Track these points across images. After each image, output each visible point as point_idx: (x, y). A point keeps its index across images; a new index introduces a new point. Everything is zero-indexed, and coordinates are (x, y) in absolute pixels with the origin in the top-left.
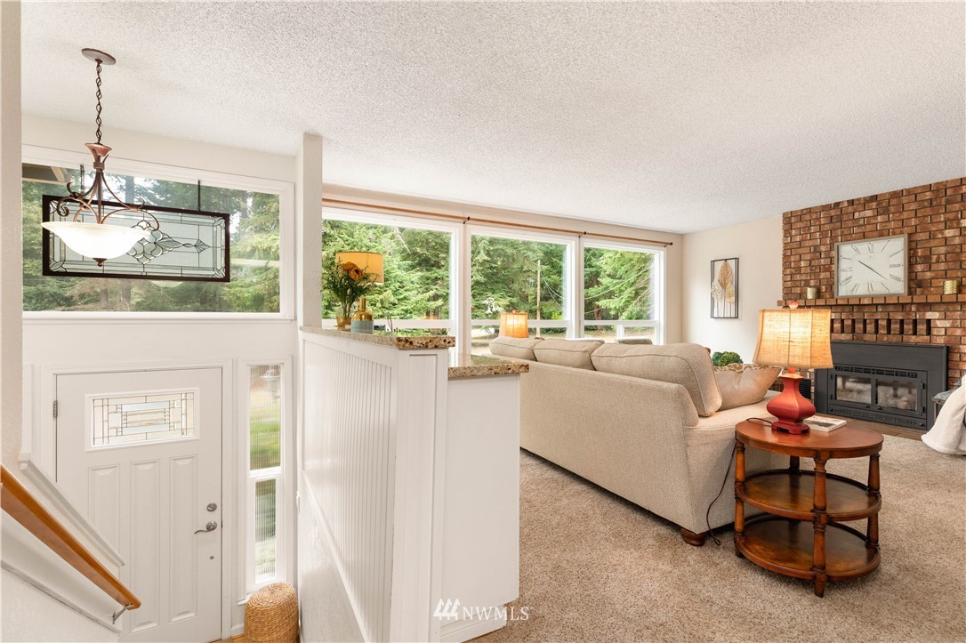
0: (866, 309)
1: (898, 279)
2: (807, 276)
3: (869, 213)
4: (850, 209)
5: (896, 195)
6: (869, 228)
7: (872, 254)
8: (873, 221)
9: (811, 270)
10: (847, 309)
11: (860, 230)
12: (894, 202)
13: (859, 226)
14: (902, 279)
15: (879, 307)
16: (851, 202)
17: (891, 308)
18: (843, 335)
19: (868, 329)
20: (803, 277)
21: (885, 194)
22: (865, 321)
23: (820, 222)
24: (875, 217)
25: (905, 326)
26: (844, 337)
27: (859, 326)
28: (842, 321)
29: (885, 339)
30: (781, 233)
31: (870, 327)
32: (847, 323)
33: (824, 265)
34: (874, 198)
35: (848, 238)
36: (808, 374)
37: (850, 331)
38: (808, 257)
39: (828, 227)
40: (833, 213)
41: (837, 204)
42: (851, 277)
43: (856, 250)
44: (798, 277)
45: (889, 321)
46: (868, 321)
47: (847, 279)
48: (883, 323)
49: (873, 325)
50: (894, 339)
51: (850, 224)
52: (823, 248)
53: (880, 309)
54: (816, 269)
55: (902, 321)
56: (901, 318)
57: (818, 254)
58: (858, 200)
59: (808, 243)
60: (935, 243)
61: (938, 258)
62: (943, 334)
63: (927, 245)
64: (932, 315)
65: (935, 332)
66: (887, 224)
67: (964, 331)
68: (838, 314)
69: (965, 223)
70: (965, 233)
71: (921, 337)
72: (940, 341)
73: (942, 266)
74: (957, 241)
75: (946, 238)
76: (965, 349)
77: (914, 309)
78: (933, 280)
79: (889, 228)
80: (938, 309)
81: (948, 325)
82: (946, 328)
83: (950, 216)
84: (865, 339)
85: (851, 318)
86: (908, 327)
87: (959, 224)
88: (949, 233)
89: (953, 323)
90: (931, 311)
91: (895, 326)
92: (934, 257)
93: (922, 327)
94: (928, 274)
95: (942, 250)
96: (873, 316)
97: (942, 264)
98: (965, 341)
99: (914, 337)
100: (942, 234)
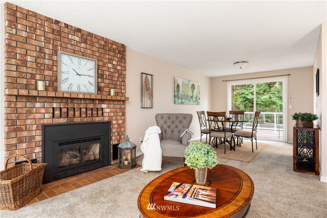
0: (75, 101)
1: (91, 84)
2: (32, 70)
3: (77, 39)
4: (66, 30)
5: (90, 34)
6: (77, 48)
7: (79, 66)
8: (79, 45)
9: (37, 66)
10: (64, 101)
11: (71, 48)
12: (89, 38)
13: (72, 45)
14: (94, 85)
15: (82, 100)
16: (67, 26)
17: (88, 102)
18: (62, 119)
20: (30, 71)
21: (85, 31)
22: (74, 108)
23: (44, 28)
24: (80, 42)
25: (93, 112)
27: (71, 113)
28: (61, 109)
29: (85, 120)
31: (77, 113)
32: (64, 110)
33: (48, 65)
34: (79, 30)
35: (65, 50)
36: (34, 155)
37: (66, 116)
38: (34, 54)
39: (50, 36)
40: (55, 27)
41: (57, 22)
42: (68, 78)
43: (71, 60)
44: (24, 69)
45: (86, 109)
46: (76, 109)
47: (65, 79)
48: (84, 110)
49: (79, 112)
50: (89, 120)
51: (66, 40)
52: (47, 51)
53: (83, 102)
54: (41, 66)
56: (92, 107)
57: (43, 55)
58: (71, 26)
59: (34, 42)
60: (105, 69)
61: (106, 77)
62: (107, 115)
63: (102, 69)
64: (104, 106)
65: (105, 114)
66: (86, 50)
67: (114, 114)
68: (58, 104)
69: (114, 63)
70: (114, 67)
71: (100, 117)
72: (106, 119)
73: (107, 81)
74: (112, 70)
75: (109, 67)
76: (114, 122)
77: (97, 102)
78: (104, 88)
79: (87, 52)
80: (106, 103)
81: (109, 111)
82: (108, 112)
83: (110, 57)
84: (75, 121)
85: (67, 107)
86: (95, 112)
87: (112, 62)
88: (110, 65)
89: (111, 110)
90: (103, 104)
91: (89, 112)
92: (105, 76)
93: (100, 112)
94: (102, 84)
95: (107, 73)
96: (79, 106)
97: (107, 80)
98: (114, 118)
99: (97, 118)
100: (108, 65)
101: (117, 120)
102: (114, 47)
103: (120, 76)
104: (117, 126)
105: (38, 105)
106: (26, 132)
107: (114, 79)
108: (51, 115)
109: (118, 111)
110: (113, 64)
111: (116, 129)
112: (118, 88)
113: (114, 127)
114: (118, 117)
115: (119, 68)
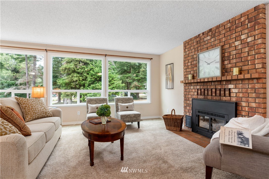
0: (208, 84)
1: (217, 68)
2: (190, 69)
3: (209, 38)
4: (203, 37)
5: (218, 27)
6: (209, 44)
7: (210, 57)
8: (210, 41)
9: (191, 66)
10: (202, 84)
11: (206, 46)
12: (217, 31)
13: (206, 44)
15: (212, 82)
16: (203, 33)
17: (216, 83)
19: (209, 93)
21: (214, 27)
23: (194, 44)
24: (211, 39)
25: (221, 92)
26: (202, 97)
27: (206, 92)
28: (201, 89)
29: (215, 98)
30: (183, 51)
33: (195, 64)
34: (210, 30)
35: (202, 50)
37: (203, 95)
38: (191, 61)
39: (196, 46)
40: (198, 39)
41: (199, 35)
42: (203, 69)
43: (204, 56)
44: (188, 70)
45: (216, 89)
46: (209, 90)
47: (201, 70)
48: (214, 90)
49: (210, 92)
50: (218, 98)
51: (203, 44)
52: (195, 56)
53: (213, 84)
54: (193, 66)
55: (220, 89)
56: (220, 88)
57: (193, 59)
58: (205, 32)
59: (191, 54)
60: (232, 49)
61: (233, 57)
62: (235, 96)
63: (229, 51)
64: (231, 86)
65: (232, 95)
66: (215, 42)
67: (243, 94)
68: (200, 86)
69: (243, 37)
70: (243, 42)
71: (227, 97)
72: (234, 100)
73: (234, 61)
74: (240, 47)
75: (235, 46)
76: (244, 104)
77: (224, 83)
78: (231, 68)
79: (215, 44)
80: (233, 83)
81: (237, 91)
82: (236, 93)
83: (237, 34)
84: (208, 98)
85: (204, 88)
86: (222, 92)
87: (240, 38)
88: (237, 43)
89: (239, 90)
90: (230, 84)
91: (218, 92)
92: (231, 56)
93: (227, 92)
94: (229, 65)
95: (234, 52)
96: (210, 87)
97: (234, 59)
98: (244, 99)
99: (224, 97)
100: (234, 44)
101: (247, 102)
102: (243, 19)
103: (252, 49)
104: (248, 109)
105: (192, 87)
106: (189, 101)
107: (243, 55)
108: (197, 93)
109: (249, 92)
110: (241, 40)
111: (247, 113)
112: (248, 65)
113: (243, 109)
114: (250, 99)
115: (249, 40)
